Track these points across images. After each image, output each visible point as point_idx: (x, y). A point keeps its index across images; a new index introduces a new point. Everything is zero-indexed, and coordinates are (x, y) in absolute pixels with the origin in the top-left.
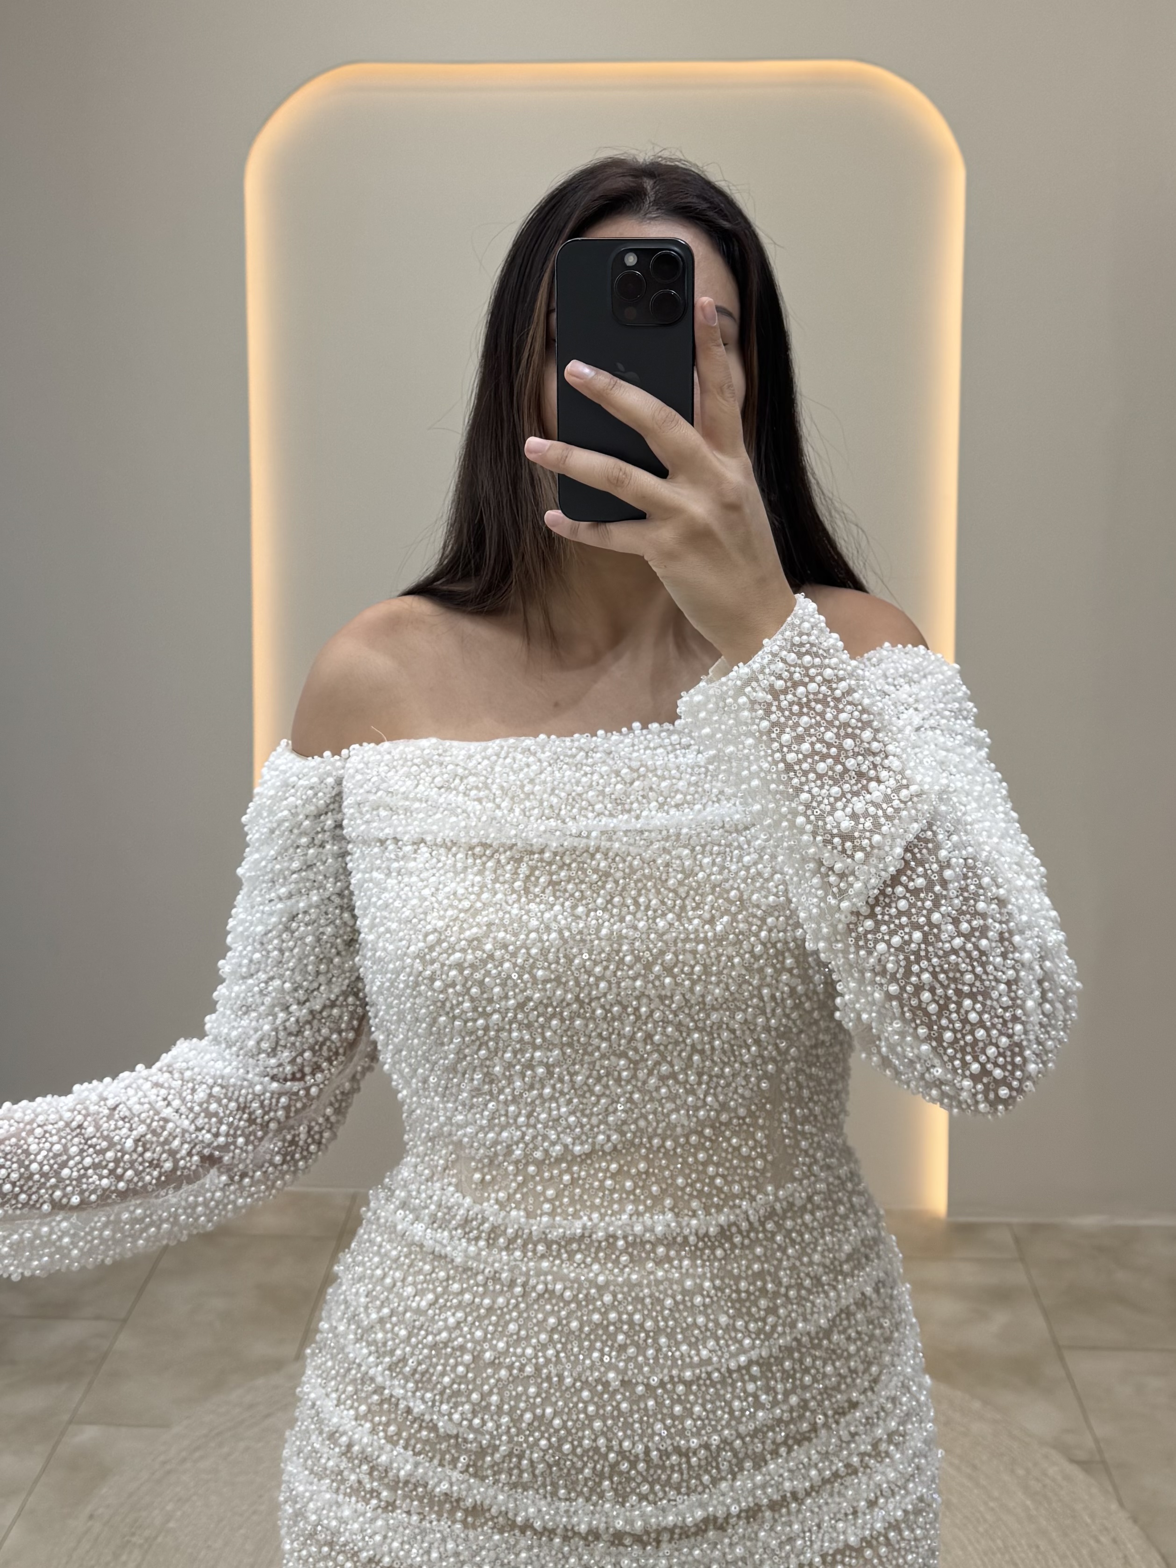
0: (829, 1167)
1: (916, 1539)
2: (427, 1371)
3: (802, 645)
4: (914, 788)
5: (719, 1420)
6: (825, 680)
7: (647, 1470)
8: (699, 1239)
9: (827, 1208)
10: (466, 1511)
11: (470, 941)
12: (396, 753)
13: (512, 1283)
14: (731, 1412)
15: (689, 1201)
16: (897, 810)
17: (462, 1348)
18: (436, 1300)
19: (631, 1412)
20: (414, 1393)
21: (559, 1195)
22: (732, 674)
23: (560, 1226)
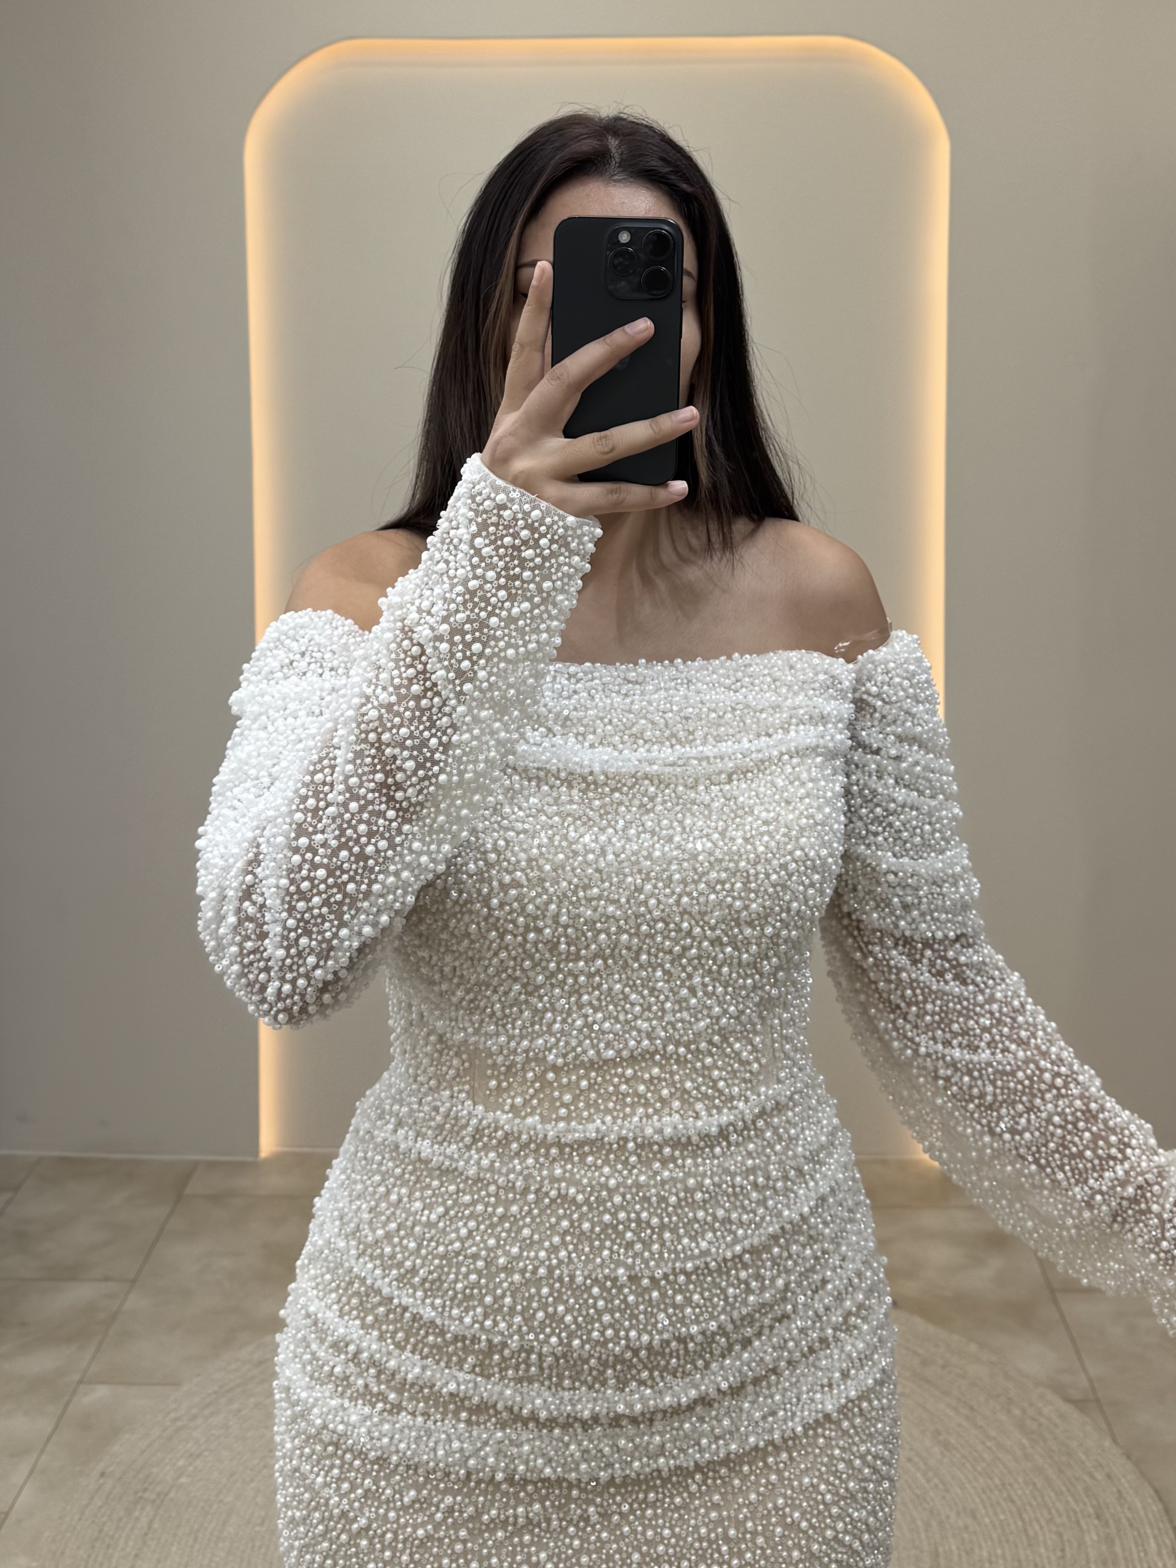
2: (438, 1279)
10: (471, 1411)
11: (530, 861)
14: (726, 1299)
15: (693, 1104)
18: (446, 1213)
20: (423, 1301)
23: (575, 1131)
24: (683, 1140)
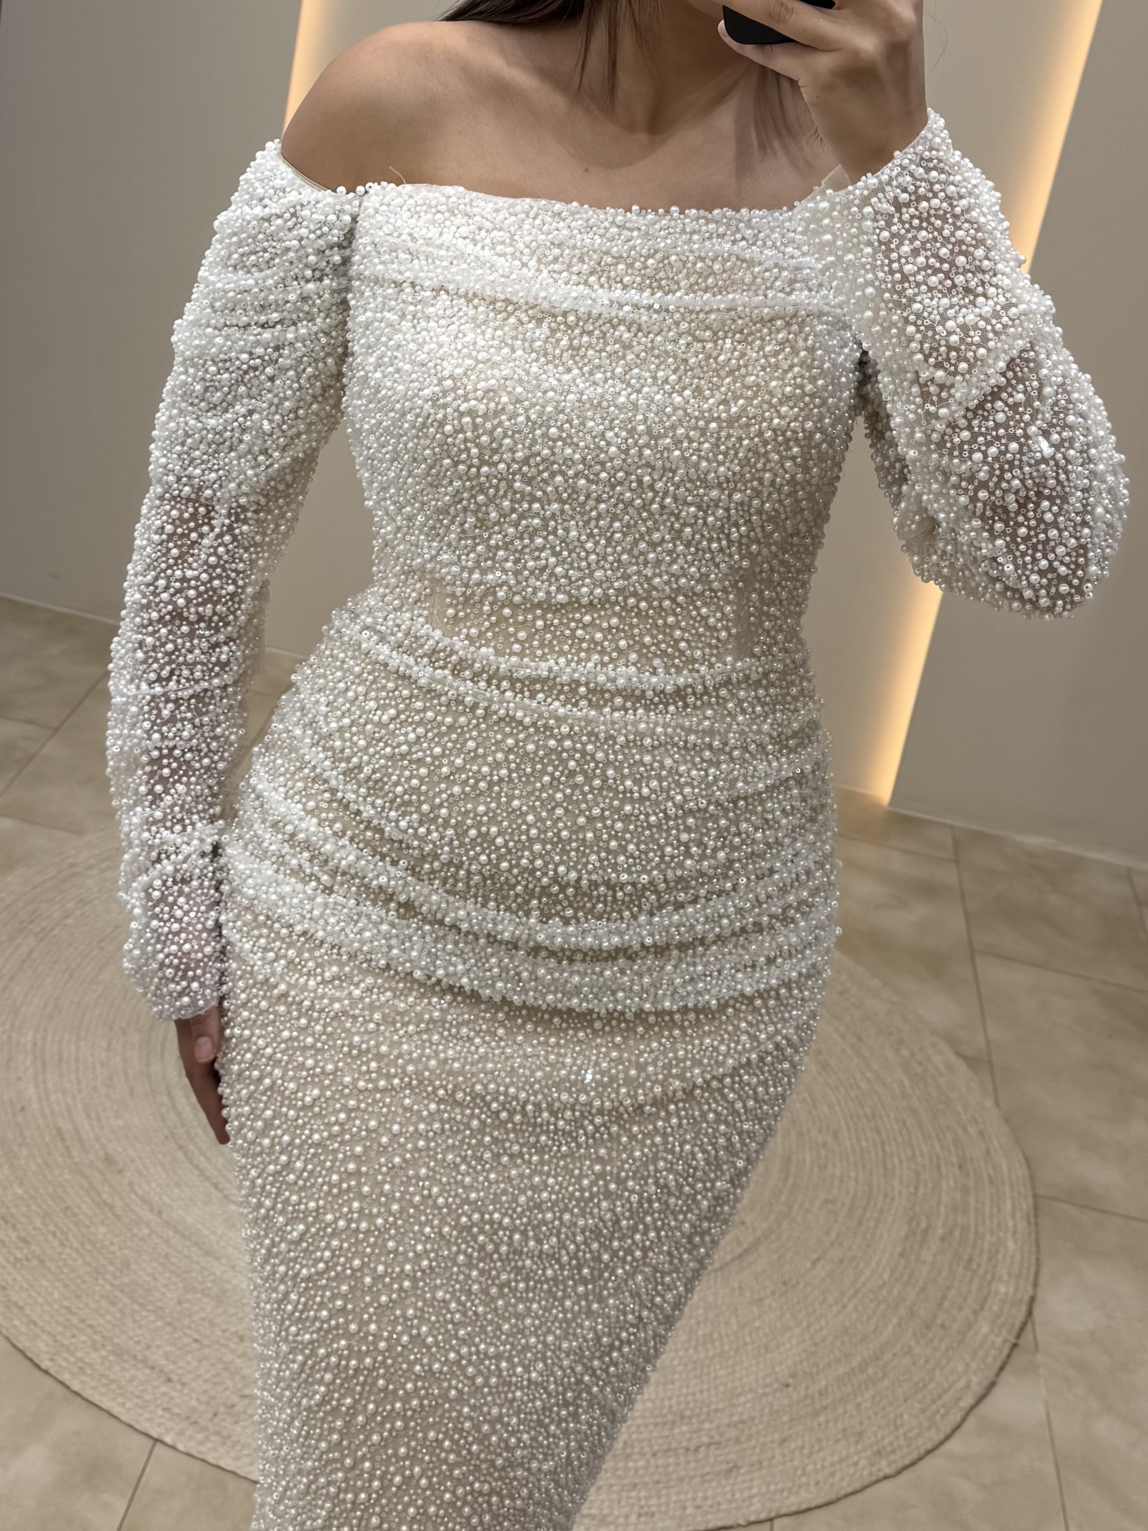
0: (786, 651)
1: (803, 999)
2: (381, 779)
3: (931, 160)
4: (1022, 307)
5: (649, 861)
6: (947, 196)
7: (575, 896)
8: (655, 694)
9: (781, 687)
10: (400, 905)
11: (487, 391)
12: (419, 198)
13: (475, 706)
14: (662, 857)
15: (651, 659)
16: (1005, 326)
17: (420, 762)
18: (398, 716)
19: (570, 840)
20: (365, 798)
21: (530, 637)
22: (860, 184)
23: (527, 667)
24: (637, 692)
